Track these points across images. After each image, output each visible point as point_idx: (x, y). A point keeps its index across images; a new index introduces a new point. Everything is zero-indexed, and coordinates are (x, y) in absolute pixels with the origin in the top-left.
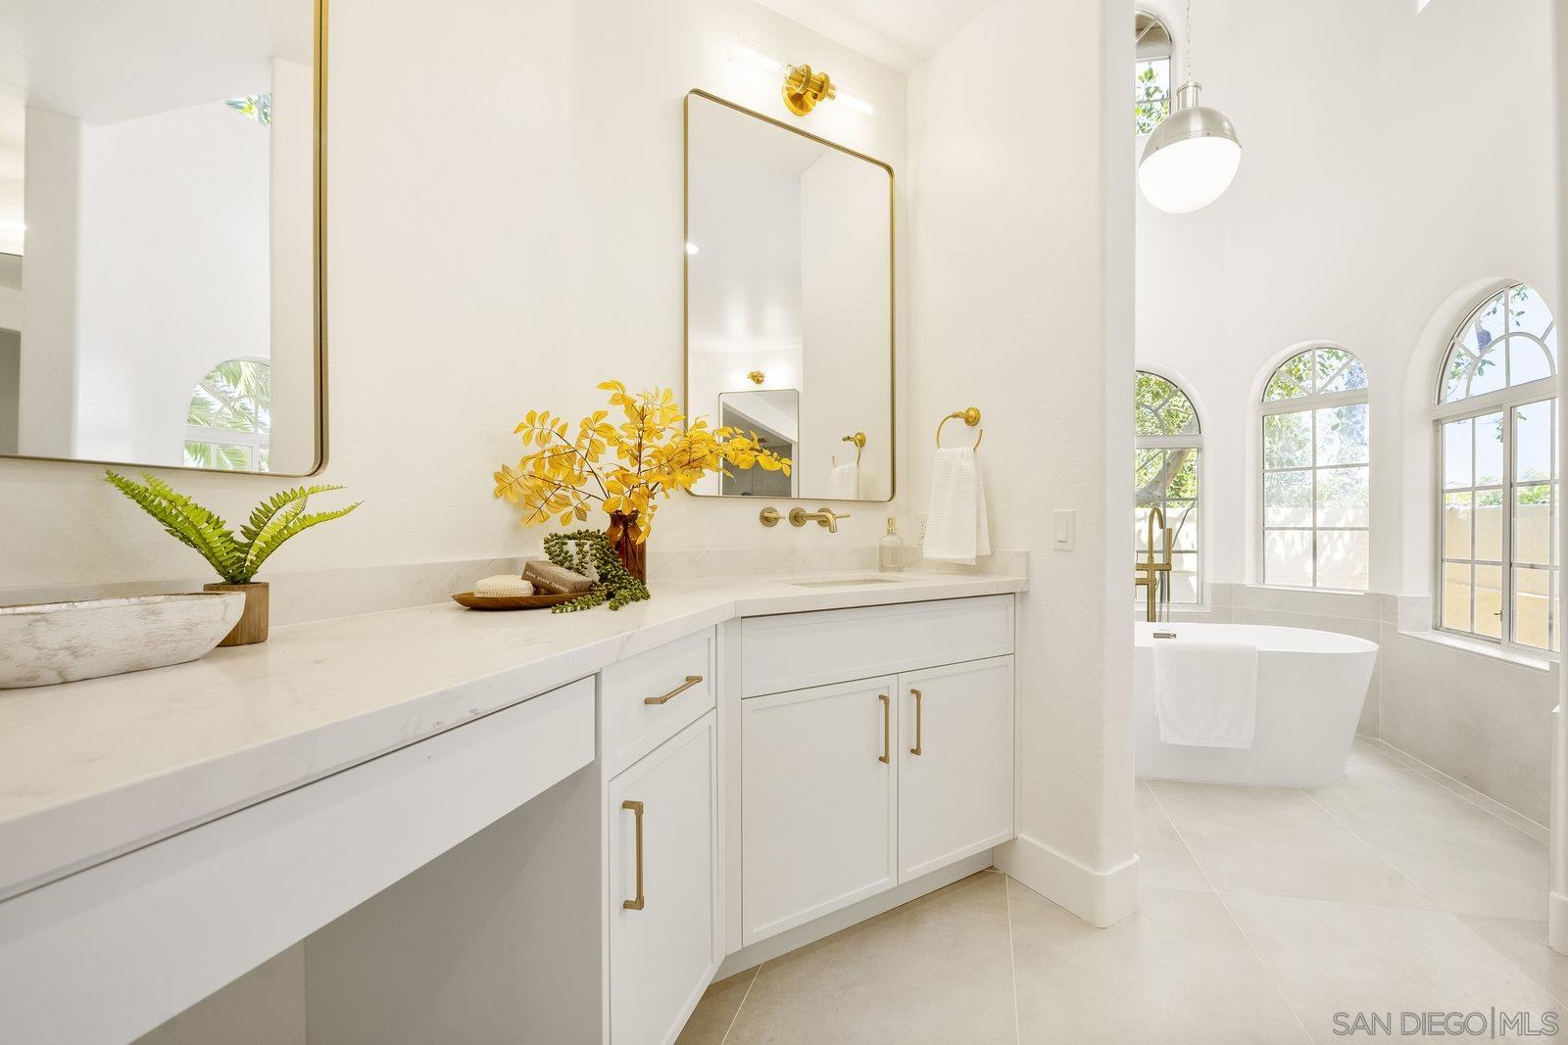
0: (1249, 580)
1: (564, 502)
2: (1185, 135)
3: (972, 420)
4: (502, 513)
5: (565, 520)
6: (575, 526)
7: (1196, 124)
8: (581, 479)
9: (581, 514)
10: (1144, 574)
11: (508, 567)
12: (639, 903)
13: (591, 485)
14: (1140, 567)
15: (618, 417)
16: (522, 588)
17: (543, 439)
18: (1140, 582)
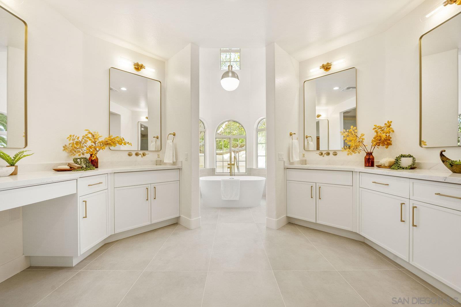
0: (254, 167)
1: (79, 152)
2: (228, 76)
3: (174, 135)
4: (65, 154)
5: (79, 155)
6: (82, 156)
7: (230, 74)
8: (83, 147)
9: (83, 154)
10: (229, 166)
11: (65, 164)
12: (86, 217)
13: (85, 148)
14: (228, 164)
15: (90, 136)
16: (68, 168)
17: (74, 140)
18: (228, 168)
